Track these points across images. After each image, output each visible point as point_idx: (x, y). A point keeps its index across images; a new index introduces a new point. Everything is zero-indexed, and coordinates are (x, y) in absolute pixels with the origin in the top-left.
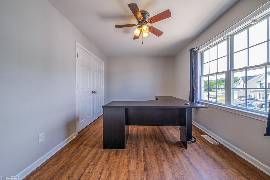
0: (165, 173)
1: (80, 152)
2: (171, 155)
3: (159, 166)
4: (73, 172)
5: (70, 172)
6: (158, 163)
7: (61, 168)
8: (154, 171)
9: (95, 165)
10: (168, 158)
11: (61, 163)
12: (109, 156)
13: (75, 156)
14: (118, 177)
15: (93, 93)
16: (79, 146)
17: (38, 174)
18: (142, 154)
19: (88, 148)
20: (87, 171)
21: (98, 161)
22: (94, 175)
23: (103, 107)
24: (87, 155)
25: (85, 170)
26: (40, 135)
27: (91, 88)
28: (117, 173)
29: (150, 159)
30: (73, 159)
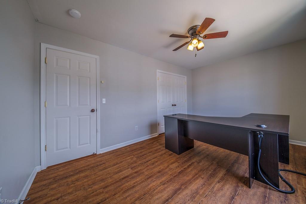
0: (193, 184)
1: (153, 144)
2: (217, 180)
3: (193, 177)
4: (144, 151)
5: (143, 150)
6: (194, 176)
7: (141, 148)
8: (185, 177)
9: (154, 154)
10: (209, 179)
11: (142, 146)
12: (165, 153)
13: (149, 145)
14: (160, 165)
15: (172, 106)
16: (155, 141)
17: (133, 145)
18: (188, 164)
19: (158, 144)
20: (149, 154)
21: (157, 153)
22: (150, 157)
23: (164, 116)
24: (155, 147)
25: (148, 153)
26: (136, 127)
27: (170, 102)
28: (161, 163)
29: (192, 170)
30: (147, 146)
